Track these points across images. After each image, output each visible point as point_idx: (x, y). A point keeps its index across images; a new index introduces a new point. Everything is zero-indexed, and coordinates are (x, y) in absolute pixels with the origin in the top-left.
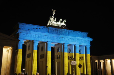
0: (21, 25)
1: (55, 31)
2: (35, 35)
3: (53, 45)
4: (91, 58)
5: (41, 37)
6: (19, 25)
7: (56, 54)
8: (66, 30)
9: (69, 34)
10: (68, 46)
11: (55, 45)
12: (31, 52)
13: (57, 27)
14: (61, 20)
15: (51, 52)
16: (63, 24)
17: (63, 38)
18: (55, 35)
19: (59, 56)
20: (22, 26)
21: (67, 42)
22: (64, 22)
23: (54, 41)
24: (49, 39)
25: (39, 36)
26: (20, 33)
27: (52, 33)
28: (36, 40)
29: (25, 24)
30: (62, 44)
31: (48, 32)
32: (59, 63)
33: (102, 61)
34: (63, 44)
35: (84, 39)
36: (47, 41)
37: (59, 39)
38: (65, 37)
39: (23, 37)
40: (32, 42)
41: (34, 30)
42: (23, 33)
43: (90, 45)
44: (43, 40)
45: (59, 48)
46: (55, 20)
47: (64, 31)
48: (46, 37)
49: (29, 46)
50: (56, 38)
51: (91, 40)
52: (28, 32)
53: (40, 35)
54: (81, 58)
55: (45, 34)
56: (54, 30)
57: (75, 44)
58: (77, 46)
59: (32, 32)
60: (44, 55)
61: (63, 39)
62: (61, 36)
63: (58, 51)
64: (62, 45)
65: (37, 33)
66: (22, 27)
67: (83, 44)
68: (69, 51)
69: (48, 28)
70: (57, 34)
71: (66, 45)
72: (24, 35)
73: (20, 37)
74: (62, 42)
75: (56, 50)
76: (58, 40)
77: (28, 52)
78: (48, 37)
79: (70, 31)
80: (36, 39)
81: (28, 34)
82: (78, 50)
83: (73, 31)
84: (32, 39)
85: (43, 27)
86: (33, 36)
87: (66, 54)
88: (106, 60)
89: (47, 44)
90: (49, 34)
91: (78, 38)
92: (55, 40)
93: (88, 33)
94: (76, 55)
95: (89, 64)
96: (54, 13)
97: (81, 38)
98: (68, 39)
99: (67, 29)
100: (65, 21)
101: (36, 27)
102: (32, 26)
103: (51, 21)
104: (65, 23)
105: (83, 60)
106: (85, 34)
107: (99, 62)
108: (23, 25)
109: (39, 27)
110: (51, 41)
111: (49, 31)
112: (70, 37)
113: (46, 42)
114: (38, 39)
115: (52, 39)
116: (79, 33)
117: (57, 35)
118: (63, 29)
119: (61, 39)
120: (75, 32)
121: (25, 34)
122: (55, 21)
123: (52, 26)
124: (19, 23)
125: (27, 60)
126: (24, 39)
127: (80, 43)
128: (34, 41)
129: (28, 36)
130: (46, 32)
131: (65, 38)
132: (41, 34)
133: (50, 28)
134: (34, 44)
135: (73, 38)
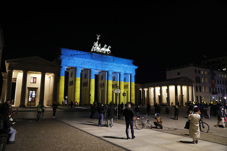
1: (100, 57)
2: (78, 61)
3: (97, 72)
4: (135, 86)
5: (84, 64)
7: (100, 82)
8: (110, 57)
9: (113, 61)
10: (113, 73)
11: (99, 72)
12: (74, 79)
13: (102, 53)
14: (106, 45)
15: (94, 79)
16: (108, 50)
18: (99, 62)
19: (103, 84)
20: (65, 52)
21: (111, 70)
23: (98, 68)
24: (93, 66)
26: (62, 59)
27: (96, 60)
29: (68, 49)
31: (92, 58)
32: (103, 91)
33: (146, 90)
34: (108, 72)
35: (129, 66)
36: (90, 68)
37: (104, 67)
38: (110, 64)
39: (65, 64)
40: (75, 69)
41: (77, 56)
42: (65, 60)
43: (135, 72)
44: (87, 67)
45: (103, 76)
46: (100, 45)
48: (90, 63)
49: (72, 73)
50: (100, 65)
51: (136, 67)
52: (71, 58)
53: (83, 62)
54: (126, 87)
55: (89, 60)
56: (98, 56)
57: (120, 72)
58: (122, 74)
59: (75, 58)
60: (87, 82)
61: (107, 67)
62: (105, 63)
63: (102, 79)
65: (80, 59)
67: (128, 72)
68: (114, 79)
69: (92, 54)
70: (101, 60)
71: (110, 73)
72: (66, 62)
73: (62, 63)
74: (107, 70)
75: (100, 78)
76: (102, 67)
77: (70, 79)
79: (115, 58)
80: (79, 66)
81: (71, 60)
82: (122, 78)
83: (118, 58)
84: (75, 66)
85: (86, 53)
86: (76, 62)
87: (111, 82)
88: (150, 88)
89: (90, 71)
91: (123, 65)
94: (121, 83)
95: (133, 92)
96: (98, 38)
97: (126, 66)
98: (112, 66)
99: (112, 56)
101: (79, 52)
102: (75, 52)
103: (95, 46)
104: (110, 49)
105: (128, 88)
106: (131, 61)
107: (143, 90)
109: (82, 53)
110: (95, 68)
111: (93, 57)
112: (114, 64)
113: (90, 70)
114: (81, 66)
115: (96, 66)
117: (101, 62)
120: (120, 58)
121: (68, 60)
122: (99, 47)
123: (96, 52)
124: (61, 48)
125: (70, 87)
126: (66, 66)
127: (125, 71)
128: (77, 68)
129: (70, 62)
130: (90, 58)
131: (110, 66)
132: (85, 61)
133: (94, 54)
134: (77, 71)
135: (118, 65)
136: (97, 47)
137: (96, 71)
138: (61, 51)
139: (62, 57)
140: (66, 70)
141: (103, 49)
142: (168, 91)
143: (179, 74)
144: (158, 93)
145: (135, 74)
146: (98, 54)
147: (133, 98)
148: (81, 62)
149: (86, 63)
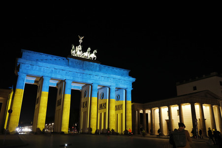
0: (26, 53)
1: (80, 64)
2: (46, 68)
3: (79, 87)
5: (56, 72)
7: (83, 100)
8: (96, 64)
9: (100, 70)
12: (39, 96)
14: (89, 49)
15: (70, 95)
17: (92, 76)
18: (77, 70)
20: (27, 55)
21: (96, 82)
22: (94, 52)
24: (69, 75)
25: (52, 70)
26: (21, 64)
27: (74, 67)
28: (48, 77)
29: (32, 52)
30: (89, 84)
31: (68, 65)
32: (86, 113)
33: (148, 112)
35: (122, 78)
36: (65, 79)
37: (85, 77)
38: (94, 73)
39: (25, 71)
41: (45, 61)
42: (26, 65)
43: (131, 87)
47: (93, 65)
48: (64, 72)
50: (79, 74)
51: (133, 80)
52: (34, 63)
53: (54, 70)
54: (118, 108)
55: (63, 67)
56: (78, 63)
57: (110, 85)
58: (113, 89)
59: (40, 64)
60: (61, 100)
61: (90, 77)
62: (87, 72)
63: (85, 96)
64: (90, 86)
65: (49, 65)
66: (28, 57)
67: (121, 86)
69: (68, 60)
70: (82, 68)
71: (96, 87)
72: (27, 68)
73: (20, 70)
74: (90, 82)
75: (83, 95)
76: (83, 78)
78: (66, 73)
79: (102, 66)
80: (47, 75)
81: (34, 67)
82: (113, 95)
83: (107, 67)
84: (41, 74)
85: (61, 58)
86: (42, 69)
87: (95, 99)
88: (153, 109)
89: (65, 82)
90: (68, 68)
91: (114, 76)
92: (78, 78)
93: (130, 71)
94: (111, 102)
95: (130, 115)
96: (81, 41)
97: (119, 77)
98: (98, 77)
101: (49, 57)
102: (44, 56)
104: (95, 54)
105: (122, 109)
106: (126, 72)
107: (144, 112)
108: (29, 54)
109: (55, 57)
110: (72, 78)
111: (70, 63)
112: (101, 74)
114: (50, 75)
115: (73, 77)
116: (116, 70)
117: (81, 71)
118: (92, 63)
119: (88, 76)
120: (111, 68)
121: (30, 65)
122: (80, 51)
124: (22, 50)
125: (36, 107)
127: (116, 85)
128: (44, 78)
129: (34, 69)
130: (64, 65)
131: (94, 76)
132: (56, 68)
133: (71, 59)
134: (44, 82)
135: (107, 75)
139: (20, 61)
142: (180, 112)
143: (195, 88)
144: (165, 117)
145: (131, 89)
146: (77, 60)
147: (130, 123)
148: (50, 69)
149: (58, 70)
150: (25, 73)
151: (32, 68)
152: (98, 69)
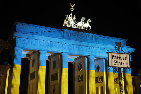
0: (20, 26)
1: (75, 35)
2: (42, 41)
3: (72, 59)
5: (52, 45)
6: (17, 26)
7: (77, 73)
8: (91, 34)
9: (96, 41)
10: (95, 60)
11: (75, 59)
12: (36, 70)
13: (79, 30)
14: (83, 18)
15: (68, 69)
16: (87, 25)
17: (88, 48)
18: (73, 42)
19: (82, 76)
20: (21, 28)
21: (93, 54)
22: (88, 21)
23: (73, 52)
24: (65, 48)
25: (48, 43)
26: (17, 38)
27: (70, 39)
28: (44, 50)
29: (26, 24)
30: (86, 57)
31: (63, 37)
32: (82, 88)
34: (88, 57)
36: (61, 52)
37: (81, 49)
38: (91, 45)
39: (22, 45)
40: (37, 53)
41: (40, 33)
42: (22, 39)
44: (56, 50)
45: (80, 64)
46: (75, 18)
47: (89, 36)
48: (60, 44)
49: (34, 61)
50: (75, 46)
51: (132, 50)
52: (30, 36)
53: (50, 42)
54: (117, 81)
55: (59, 40)
56: (73, 34)
59: (37, 37)
60: (57, 74)
61: (87, 49)
62: (83, 43)
63: (80, 69)
64: (86, 59)
65: (45, 38)
66: (22, 30)
68: (98, 69)
69: (63, 31)
70: (77, 40)
71: (92, 59)
72: (23, 42)
73: (17, 44)
74: (86, 54)
75: (76, 68)
76: (79, 51)
77: (32, 70)
78: (62, 45)
79: (98, 36)
80: (43, 48)
81: (30, 40)
83: (102, 37)
84: (37, 48)
85: (54, 29)
86: (38, 43)
87: (93, 73)
89: (61, 56)
90: (64, 41)
92: (74, 50)
93: (127, 40)
96: (72, 9)
98: (95, 49)
99: (93, 33)
100: (90, 20)
101: (43, 29)
102: (38, 28)
103: (67, 20)
106: (123, 41)
108: (23, 26)
109: (49, 29)
110: (68, 51)
111: (65, 35)
112: (97, 45)
113: (61, 54)
114: (46, 49)
115: (69, 49)
116: (112, 40)
117: (78, 43)
118: (87, 33)
119: (84, 48)
120: (106, 37)
121: (26, 39)
122: (74, 21)
124: (16, 22)
125: (31, 82)
128: (40, 51)
129: (30, 43)
130: (60, 37)
131: (91, 48)
132: (52, 40)
133: (66, 31)
134: (41, 56)
136: (70, 21)
137: (70, 57)
138: (15, 26)
139: (16, 34)
140: (24, 57)
141: (80, 24)
146: (72, 31)
148: (46, 42)
149: (54, 43)
150: (22, 48)
151: (29, 41)
152: (94, 39)
